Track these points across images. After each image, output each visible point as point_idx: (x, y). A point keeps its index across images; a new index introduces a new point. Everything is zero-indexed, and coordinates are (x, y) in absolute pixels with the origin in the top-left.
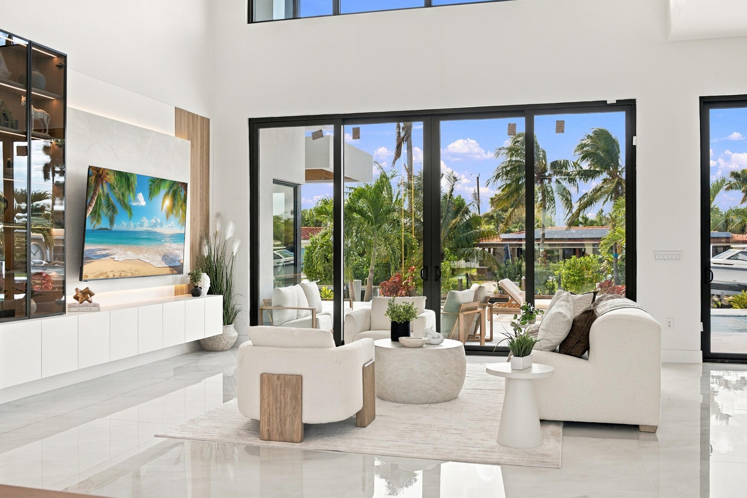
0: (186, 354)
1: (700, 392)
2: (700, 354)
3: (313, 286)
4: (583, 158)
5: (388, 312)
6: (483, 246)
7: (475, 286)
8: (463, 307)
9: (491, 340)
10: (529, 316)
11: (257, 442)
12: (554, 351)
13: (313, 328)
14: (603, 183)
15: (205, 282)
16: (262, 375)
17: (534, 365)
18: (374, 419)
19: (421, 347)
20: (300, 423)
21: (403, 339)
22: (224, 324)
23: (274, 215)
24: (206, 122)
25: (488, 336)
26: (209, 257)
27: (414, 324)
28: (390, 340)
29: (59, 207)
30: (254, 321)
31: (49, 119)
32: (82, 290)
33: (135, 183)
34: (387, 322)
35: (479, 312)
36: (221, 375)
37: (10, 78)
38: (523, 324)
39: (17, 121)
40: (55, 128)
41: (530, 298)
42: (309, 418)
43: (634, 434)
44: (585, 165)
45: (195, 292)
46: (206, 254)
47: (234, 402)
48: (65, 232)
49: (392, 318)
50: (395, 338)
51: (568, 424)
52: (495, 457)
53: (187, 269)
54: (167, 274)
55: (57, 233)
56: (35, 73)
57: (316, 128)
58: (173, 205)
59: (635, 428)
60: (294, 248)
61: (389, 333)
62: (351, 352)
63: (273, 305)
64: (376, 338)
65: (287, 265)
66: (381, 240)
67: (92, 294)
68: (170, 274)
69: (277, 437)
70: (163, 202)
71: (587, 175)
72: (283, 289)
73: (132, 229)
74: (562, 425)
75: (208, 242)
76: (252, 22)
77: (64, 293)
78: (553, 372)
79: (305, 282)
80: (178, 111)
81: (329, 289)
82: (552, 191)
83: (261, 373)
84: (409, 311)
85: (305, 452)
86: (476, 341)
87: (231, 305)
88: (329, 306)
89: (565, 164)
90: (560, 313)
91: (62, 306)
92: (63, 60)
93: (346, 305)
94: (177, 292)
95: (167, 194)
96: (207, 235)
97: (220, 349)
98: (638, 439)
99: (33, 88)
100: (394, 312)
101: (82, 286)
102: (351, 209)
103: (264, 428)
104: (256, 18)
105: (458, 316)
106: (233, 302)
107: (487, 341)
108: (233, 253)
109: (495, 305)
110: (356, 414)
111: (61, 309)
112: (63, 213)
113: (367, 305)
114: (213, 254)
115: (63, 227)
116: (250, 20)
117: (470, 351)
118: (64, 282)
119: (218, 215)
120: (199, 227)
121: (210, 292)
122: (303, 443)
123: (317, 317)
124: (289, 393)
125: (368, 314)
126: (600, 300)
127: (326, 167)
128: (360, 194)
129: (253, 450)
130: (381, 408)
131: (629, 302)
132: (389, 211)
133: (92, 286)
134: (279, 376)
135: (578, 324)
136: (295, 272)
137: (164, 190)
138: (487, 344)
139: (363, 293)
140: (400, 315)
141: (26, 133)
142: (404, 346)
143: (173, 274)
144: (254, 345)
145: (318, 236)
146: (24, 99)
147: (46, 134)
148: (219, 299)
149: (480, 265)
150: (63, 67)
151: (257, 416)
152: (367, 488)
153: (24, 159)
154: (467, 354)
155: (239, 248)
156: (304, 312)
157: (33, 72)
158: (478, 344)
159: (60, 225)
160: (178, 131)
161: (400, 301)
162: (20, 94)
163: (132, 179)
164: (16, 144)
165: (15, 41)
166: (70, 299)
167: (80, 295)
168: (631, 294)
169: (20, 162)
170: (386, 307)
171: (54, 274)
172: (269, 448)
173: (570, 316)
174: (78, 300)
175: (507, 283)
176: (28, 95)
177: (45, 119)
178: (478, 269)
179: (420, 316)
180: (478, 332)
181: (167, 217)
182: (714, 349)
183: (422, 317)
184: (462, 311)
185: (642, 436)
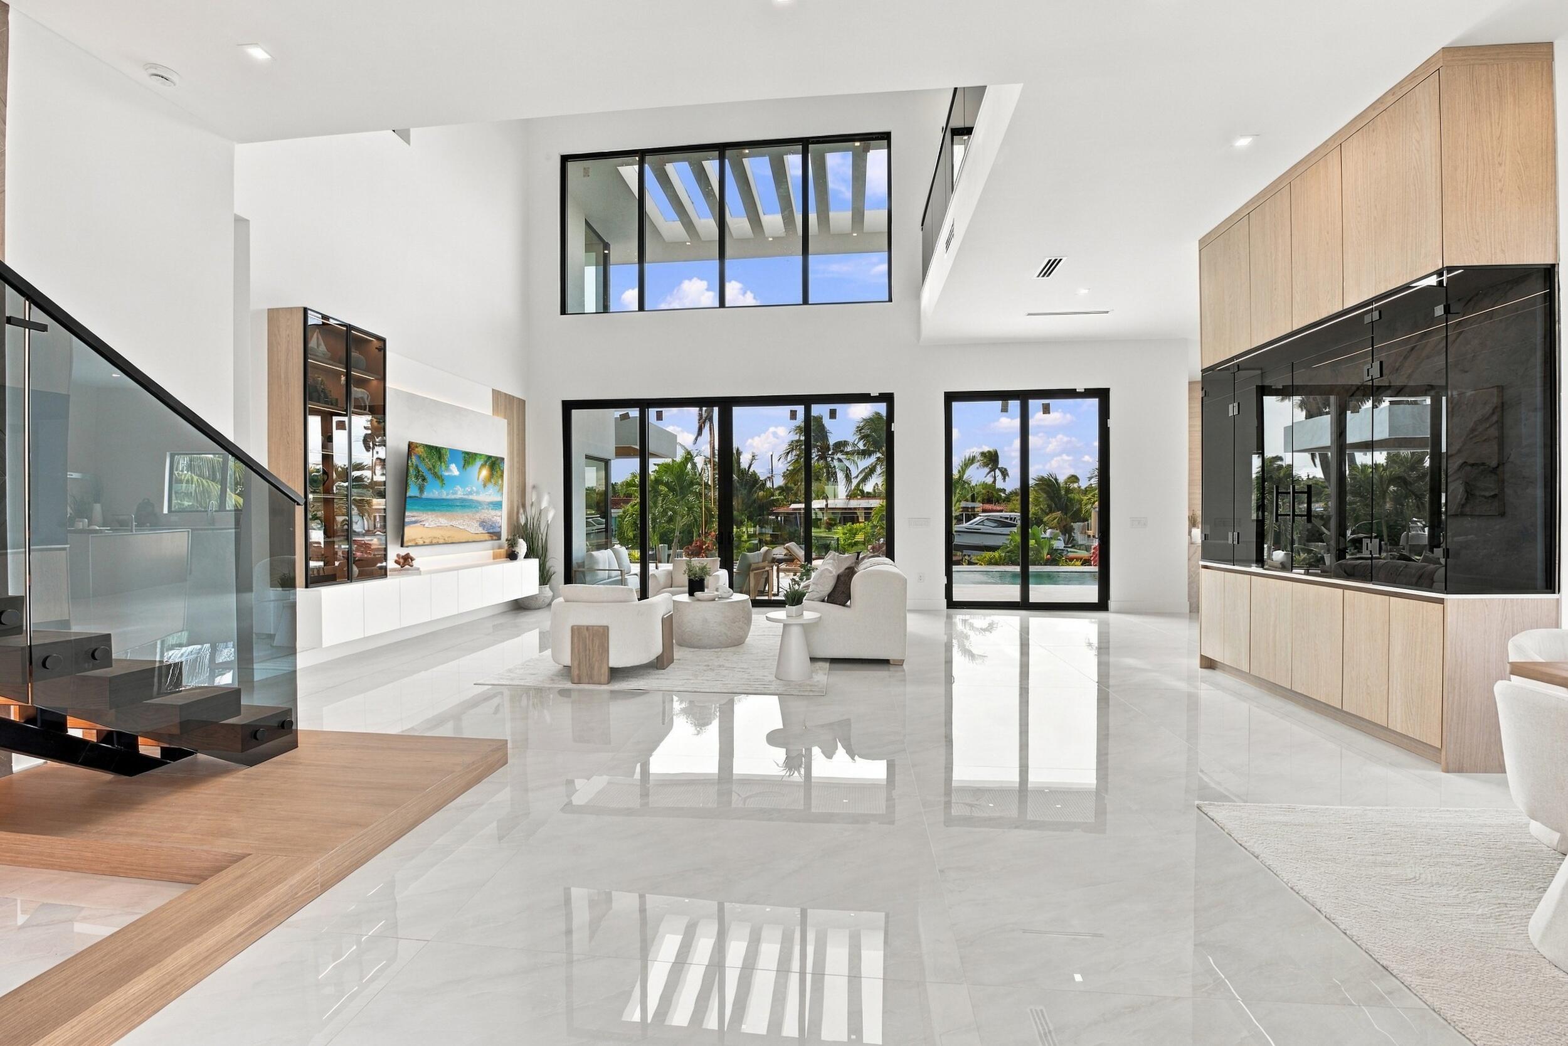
0: (508, 611)
1: (944, 632)
2: (944, 602)
3: (623, 551)
4: (860, 439)
5: (685, 571)
6: (777, 515)
7: (764, 549)
8: (754, 566)
9: (777, 595)
10: (807, 573)
11: (569, 685)
12: (823, 601)
13: (622, 585)
14: (877, 460)
15: (522, 547)
16: (572, 628)
17: (805, 613)
18: (673, 662)
19: (714, 600)
20: (607, 667)
21: (698, 594)
22: (540, 585)
23: (587, 486)
24: (522, 403)
25: (775, 590)
26: (526, 524)
27: (709, 581)
28: (687, 594)
29: (379, 478)
30: (569, 579)
31: (369, 397)
32: (403, 555)
33: (447, 457)
34: (685, 580)
35: (768, 571)
36: (537, 631)
37: (329, 359)
38: (801, 579)
39: (337, 399)
40: (376, 404)
41: (809, 559)
42: (614, 662)
43: (885, 667)
44: (861, 446)
45: (512, 556)
46: (523, 521)
47: (548, 652)
48: (386, 501)
49: (689, 576)
50: (691, 594)
51: (834, 661)
52: (773, 688)
53: (504, 535)
54: (486, 541)
55: (378, 503)
56: (355, 354)
57: (622, 411)
58: (491, 476)
59: (886, 662)
60: (605, 515)
61: (687, 589)
62: (651, 605)
63: (586, 567)
64: (674, 594)
65: (599, 532)
66: (685, 510)
67: (412, 559)
68: (489, 540)
69: (587, 681)
70: (480, 472)
71: (864, 453)
72: (595, 553)
73: (444, 496)
74: (829, 660)
75: (525, 511)
76: (565, 314)
77: (385, 558)
78: (820, 617)
79: (617, 547)
80: (496, 394)
81: (637, 553)
82: (835, 467)
83: (572, 625)
84: (704, 570)
85: (612, 692)
86: (764, 596)
87: (547, 567)
88: (636, 568)
89: (845, 443)
90: (826, 569)
91: (383, 571)
92: (382, 343)
93: (652, 567)
94: (495, 557)
95: (483, 466)
96: (524, 506)
97: (537, 606)
98: (889, 670)
99: (352, 369)
100: (690, 571)
101: (403, 552)
102: (658, 481)
103: (575, 672)
104: (569, 310)
105: (749, 575)
106: (548, 565)
107: (774, 595)
108: (548, 521)
109: (783, 566)
110: (657, 658)
111: (383, 573)
112: (384, 483)
113: (669, 567)
114: (529, 523)
115: (384, 497)
116: (563, 311)
117: (756, 604)
118: (385, 550)
119: (534, 487)
120: (516, 497)
121: (526, 557)
122: (609, 685)
123: (626, 577)
124: (597, 642)
125: (670, 574)
126: (863, 558)
127: (634, 445)
128: (666, 468)
129: (564, 693)
130: (678, 653)
131: (888, 560)
132: (692, 484)
133: (412, 552)
134: (588, 628)
135: (842, 579)
136: (606, 538)
137: (479, 463)
138: (773, 598)
139: (669, 556)
140: (696, 574)
141: (346, 411)
142: (699, 600)
143: (492, 540)
144: (566, 601)
145: (628, 506)
146: (343, 378)
147: (367, 412)
148: (534, 563)
149: (773, 532)
150: (383, 349)
151: (568, 662)
152: (666, 721)
153: (345, 433)
154: (753, 606)
155: (554, 518)
156: (614, 573)
157: (353, 354)
158: (766, 598)
159: (382, 495)
160: (496, 410)
161: (697, 562)
162: (339, 373)
163: (443, 452)
164: (335, 419)
165: (332, 322)
166: (391, 564)
167: (402, 561)
168: (890, 554)
169: (339, 436)
170: (685, 567)
171: (375, 541)
172: (580, 691)
173: (835, 573)
174: (400, 564)
175: (792, 545)
176: (348, 375)
177: (366, 396)
178: (771, 534)
179: (715, 574)
180: (767, 589)
181: (485, 486)
182: (956, 597)
183: (718, 576)
184: (753, 570)
185: (892, 668)
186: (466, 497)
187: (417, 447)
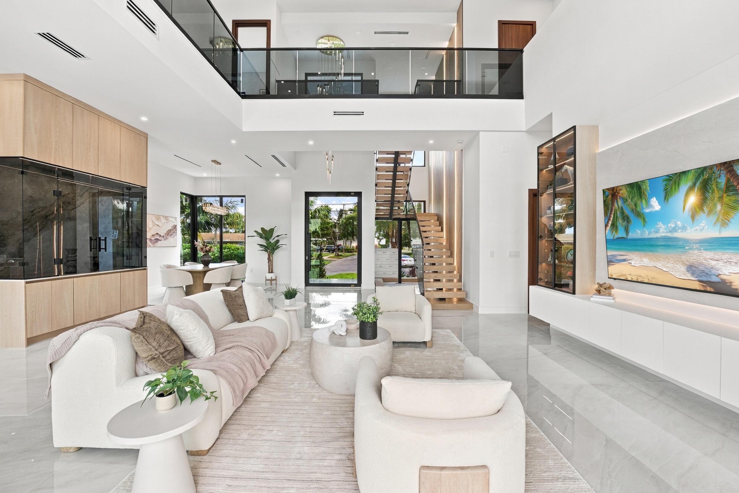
186: (669, 235)
187: (620, 190)
